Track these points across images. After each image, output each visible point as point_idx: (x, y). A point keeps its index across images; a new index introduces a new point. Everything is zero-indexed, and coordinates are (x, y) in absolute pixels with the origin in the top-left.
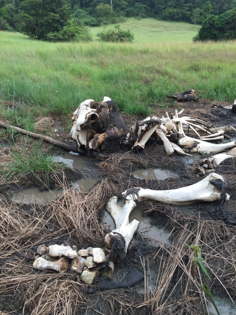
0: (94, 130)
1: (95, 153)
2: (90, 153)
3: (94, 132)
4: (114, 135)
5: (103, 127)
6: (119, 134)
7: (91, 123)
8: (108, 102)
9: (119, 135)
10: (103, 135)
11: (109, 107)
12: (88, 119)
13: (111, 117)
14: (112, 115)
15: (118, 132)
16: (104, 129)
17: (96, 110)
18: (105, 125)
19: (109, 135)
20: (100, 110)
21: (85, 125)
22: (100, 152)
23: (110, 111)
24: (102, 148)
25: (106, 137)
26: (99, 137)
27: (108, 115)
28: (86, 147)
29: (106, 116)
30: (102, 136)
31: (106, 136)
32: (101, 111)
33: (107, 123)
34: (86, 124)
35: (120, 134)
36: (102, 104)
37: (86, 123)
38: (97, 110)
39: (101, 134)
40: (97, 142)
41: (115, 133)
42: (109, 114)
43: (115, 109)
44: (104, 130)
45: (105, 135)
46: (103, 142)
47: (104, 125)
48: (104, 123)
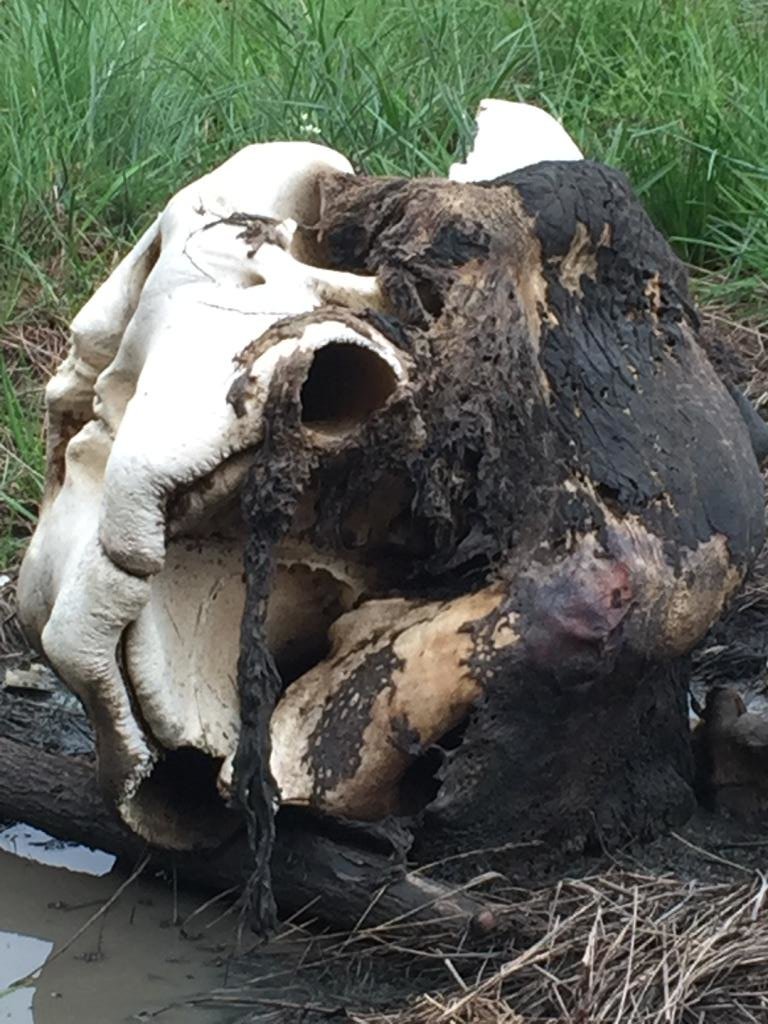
0: (343, 546)
1: (348, 869)
2: (276, 859)
3: (339, 575)
4: (614, 618)
5: (468, 510)
6: (682, 607)
7: (307, 464)
8: (528, 183)
9: (673, 623)
10: (467, 629)
11: (552, 245)
12: (267, 414)
13: (570, 379)
14: (590, 355)
15: (669, 581)
16: (474, 540)
17: (367, 285)
18: (494, 483)
19: (542, 618)
20: (425, 285)
21: (223, 484)
22: (415, 858)
23: (556, 299)
24: (443, 800)
25: (503, 656)
26: (401, 648)
27: (525, 350)
28: (227, 773)
29: (504, 369)
30: (440, 641)
31: (505, 638)
32: (436, 306)
33: (521, 462)
34: (232, 475)
35: (684, 608)
36: (456, 204)
37: (235, 457)
38: (386, 289)
39: (432, 608)
40: (382, 713)
41: (627, 596)
42: (549, 338)
43: (625, 267)
44: (481, 560)
45: (494, 616)
46: (460, 721)
47: (474, 483)
48: (472, 461)
